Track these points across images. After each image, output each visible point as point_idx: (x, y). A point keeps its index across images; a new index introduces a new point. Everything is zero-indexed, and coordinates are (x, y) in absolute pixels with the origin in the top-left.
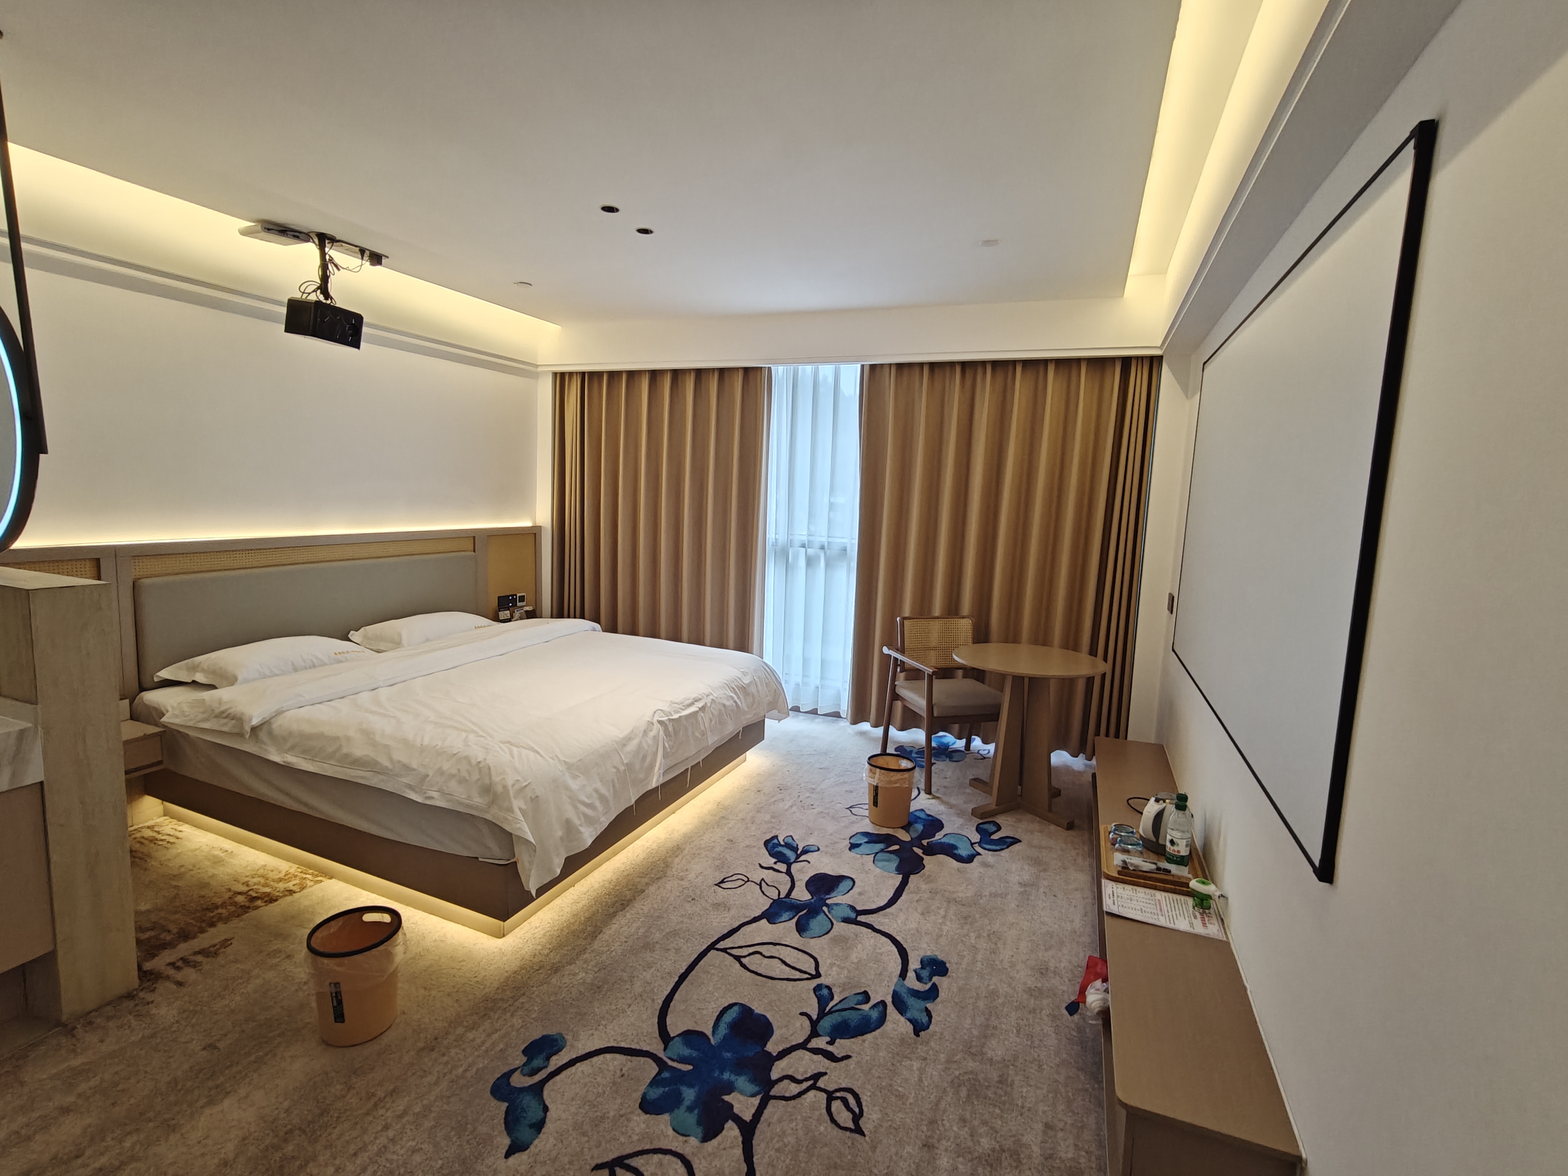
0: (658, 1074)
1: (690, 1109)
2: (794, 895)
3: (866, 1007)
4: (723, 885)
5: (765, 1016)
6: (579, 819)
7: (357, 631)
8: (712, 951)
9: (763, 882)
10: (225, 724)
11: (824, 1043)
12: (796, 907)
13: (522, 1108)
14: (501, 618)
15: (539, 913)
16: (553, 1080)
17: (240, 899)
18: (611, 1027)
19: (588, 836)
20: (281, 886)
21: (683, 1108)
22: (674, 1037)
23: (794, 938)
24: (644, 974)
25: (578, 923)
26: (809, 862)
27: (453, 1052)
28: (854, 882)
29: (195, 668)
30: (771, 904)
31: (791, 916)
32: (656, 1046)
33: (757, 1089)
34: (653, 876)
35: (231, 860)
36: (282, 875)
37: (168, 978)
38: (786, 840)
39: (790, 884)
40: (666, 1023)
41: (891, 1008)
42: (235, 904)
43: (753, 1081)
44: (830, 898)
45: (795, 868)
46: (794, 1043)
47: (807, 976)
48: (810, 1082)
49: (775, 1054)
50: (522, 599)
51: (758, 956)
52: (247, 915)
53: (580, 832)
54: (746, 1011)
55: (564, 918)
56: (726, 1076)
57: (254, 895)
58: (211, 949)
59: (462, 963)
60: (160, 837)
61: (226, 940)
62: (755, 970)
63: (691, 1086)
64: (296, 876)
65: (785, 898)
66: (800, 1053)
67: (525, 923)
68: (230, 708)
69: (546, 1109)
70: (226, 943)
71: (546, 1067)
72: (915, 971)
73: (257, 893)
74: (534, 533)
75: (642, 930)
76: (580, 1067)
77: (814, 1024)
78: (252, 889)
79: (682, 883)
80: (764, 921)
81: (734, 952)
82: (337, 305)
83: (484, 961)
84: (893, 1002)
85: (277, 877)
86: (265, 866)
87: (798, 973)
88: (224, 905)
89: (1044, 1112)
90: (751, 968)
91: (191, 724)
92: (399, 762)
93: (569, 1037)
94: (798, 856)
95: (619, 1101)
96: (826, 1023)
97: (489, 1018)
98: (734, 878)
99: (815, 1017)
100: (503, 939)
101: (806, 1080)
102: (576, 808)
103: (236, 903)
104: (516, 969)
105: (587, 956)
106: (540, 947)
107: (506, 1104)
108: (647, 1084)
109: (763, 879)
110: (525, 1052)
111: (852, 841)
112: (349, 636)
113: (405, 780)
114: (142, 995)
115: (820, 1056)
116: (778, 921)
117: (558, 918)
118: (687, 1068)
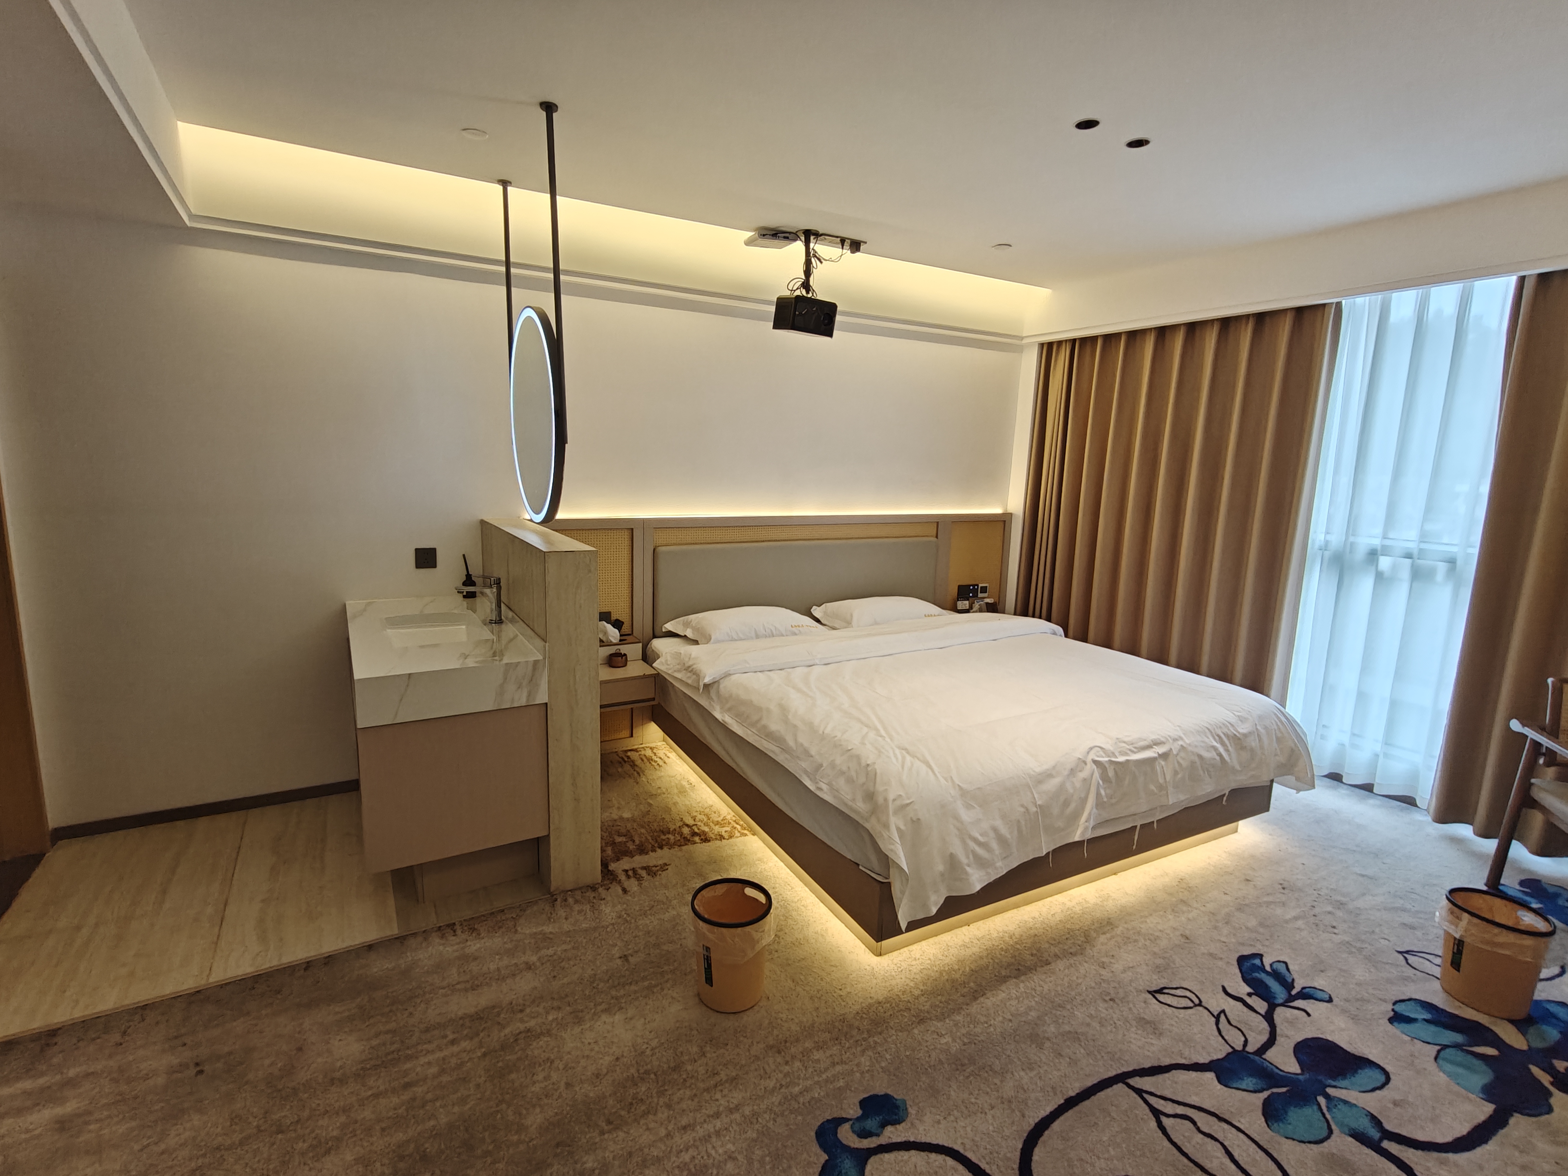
2: (1271, 1055)
4: (1161, 997)
6: (968, 858)
7: (818, 606)
8: (1120, 1085)
9: (1222, 1016)
10: (689, 677)
12: (1270, 1076)
13: (840, 1172)
14: (958, 608)
15: (924, 943)
16: (880, 1156)
17: (686, 831)
19: (977, 881)
20: (717, 829)
23: (1255, 1123)
25: (961, 971)
26: (1309, 1015)
27: (797, 1064)
28: (1388, 1079)
29: (687, 625)
30: (1229, 1054)
31: (1259, 1087)
34: (1066, 947)
35: (691, 793)
36: (720, 819)
37: (620, 882)
38: (1275, 966)
39: (1268, 1036)
40: (1032, 1154)
42: (681, 834)
44: (1335, 1087)
45: (1281, 1014)
50: (984, 590)
51: (1189, 1125)
52: (686, 847)
53: (966, 873)
58: (654, 868)
59: (834, 969)
60: (654, 758)
61: (666, 864)
62: (1179, 1143)
64: (729, 823)
65: (1254, 1053)
67: (905, 949)
68: (694, 664)
70: (664, 867)
73: (699, 829)
74: (1003, 521)
75: (1033, 1014)
76: (915, 1157)
78: (696, 825)
79: (1103, 972)
80: (1210, 1076)
81: (1152, 1100)
82: (818, 298)
83: (854, 975)
85: (717, 820)
86: (711, 807)
88: (674, 832)
90: (1172, 1137)
91: (670, 672)
92: (802, 745)
93: (912, 1111)
94: (1291, 998)
97: (840, 1044)
98: (1179, 992)
100: (879, 958)
102: (964, 842)
103: (683, 833)
104: (881, 999)
106: (912, 984)
107: (827, 1158)
109: (1223, 1011)
110: (863, 1103)
111: (1398, 1008)
112: (812, 611)
113: (804, 765)
114: (600, 890)
116: (1235, 1086)
117: (942, 958)
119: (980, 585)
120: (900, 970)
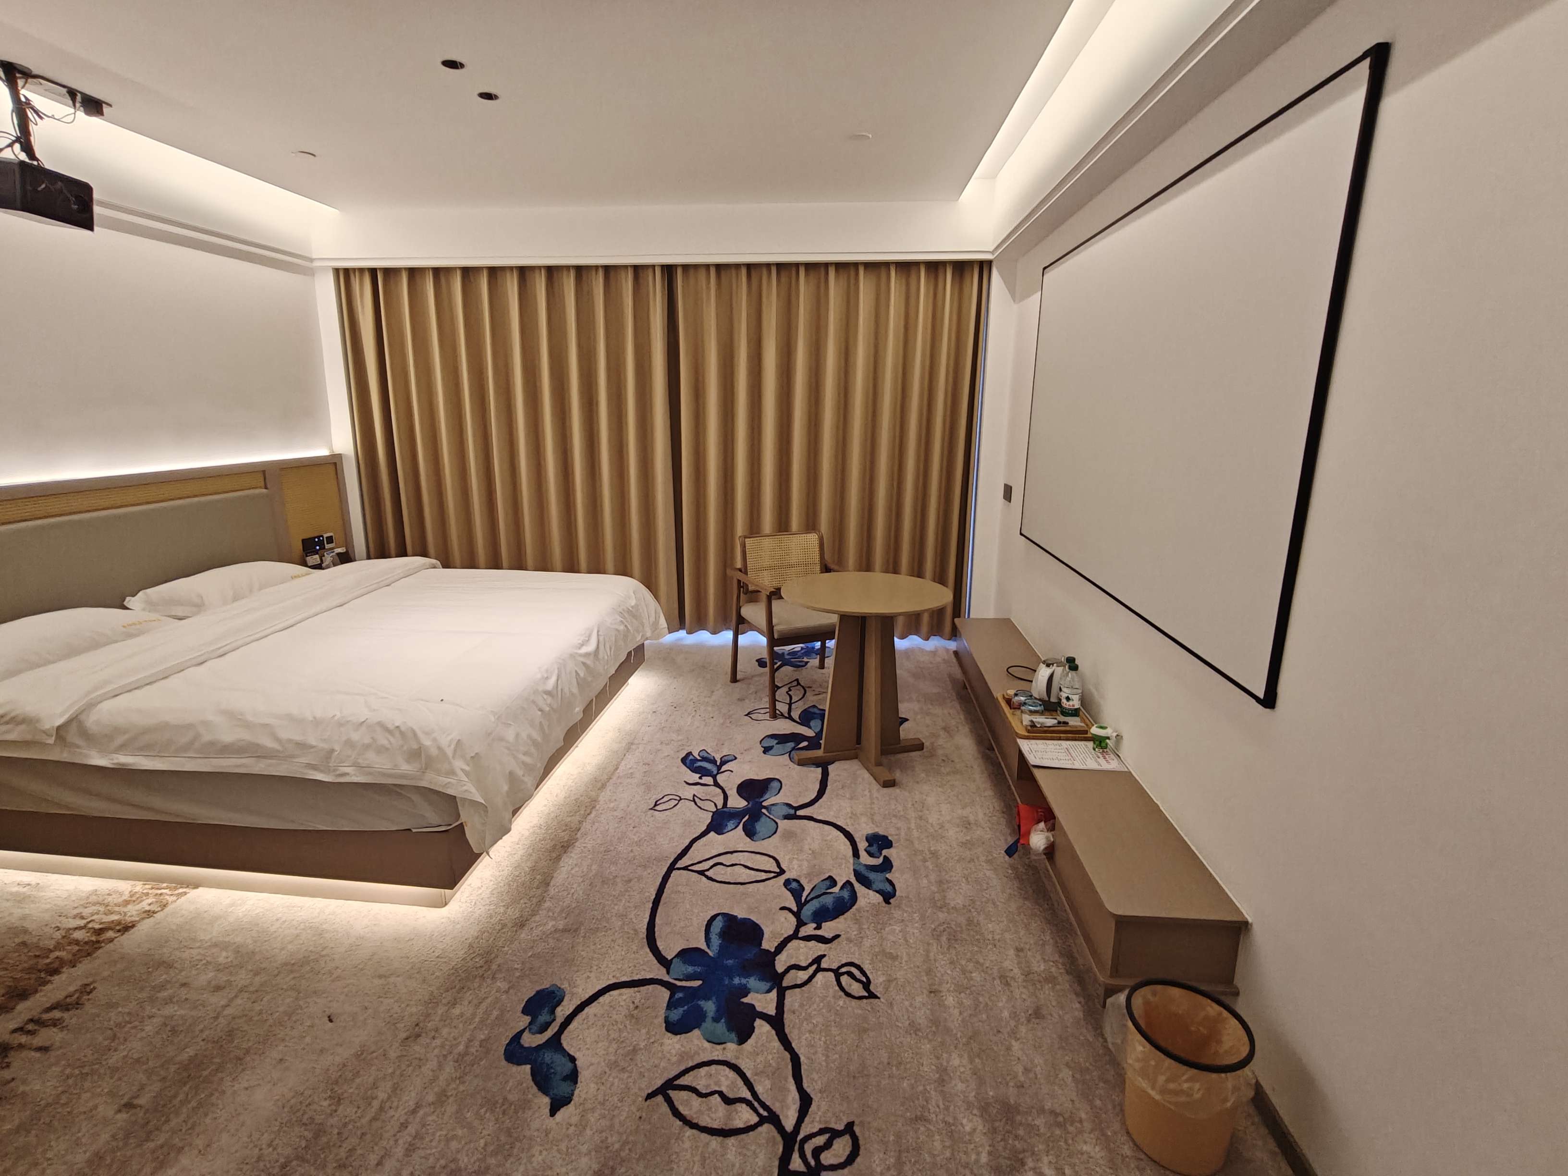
0: (672, 996)
1: (716, 1020)
2: (730, 804)
3: (836, 890)
4: (657, 808)
5: (749, 919)
7: (134, 596)
8: (674, 872)
9: (695, 798)
11: (812, 929)
12: (736, 815)
13: (548, 1065)
14: (312, 563)
16: (567, 1029)
17: (80, 935)
18: (605, 965)
19: (531, 786)
20: (132, 909)
21: (709, 1020)
22: (672, 959)
23: (747, 843)
24: (616, 907)
26: (732, 771)
28: (781, 782)
30: (712, 816)
31: (736, 824)
32: (659, 972)
33: (768, 985)
34: (582, 812)
38: (701, 754)
39: (722, 795)
40: (658, 948)
41: (857, 885)
42: (77, 942)
43: (761, 979)
44: (765, 801)
45: (720, 778)
46: (786, 936)
47: (773, 875)
48: (814, 967)
49: (773, 950)
50: (330, 540)
51: (720, 867)
52: (100, 951)
53: (524, 782)
54: (730, 919)
55: (506, 872)
56: (736, 981)
57: (97, 926)
58: (68, 1000)
61: (87, 985)
62: (723, 880)
63: (707, 998)
64: (147, 894)
65: (723, 807)
66: (795, 943)
67: (464, 885)
69: (573, 1059)
71: (554, 1020)
72: (866, 850)
73: (101, 924)
74: (333, 463)
75: (594, 867)
76: (590, 1009)
77: (797, 915)
78: (92, 921)
79: (615, 813)
80: (712, 834)
81: (695, 868)
84: (857, 880)
85: (121, 900)
86: (96, 890)
87: (763, 874)
88: (58, 946)
90: (718, 879)
93: (565, 986)
94: (719, 768)
95: (644, 1031)
96: (807, 911)
97: (469, 989)
98: (665, 799)
99: (795, 909)
100: (447, 907)
101: (810, 965)
102: (515, 757)
103: (77, 940)
105: (548, 904)
106: (492, 907)
107: (528, 1067)
108: (665, 1008)
109: (694, 795)
110: (525, 1011)
111: (764, 745)
112: (125, 603)
113: (304, 760)
115: (813, 942)
116: (726, 831)
118: (697, 983)
119: (325, 535)
120: (473, 904)
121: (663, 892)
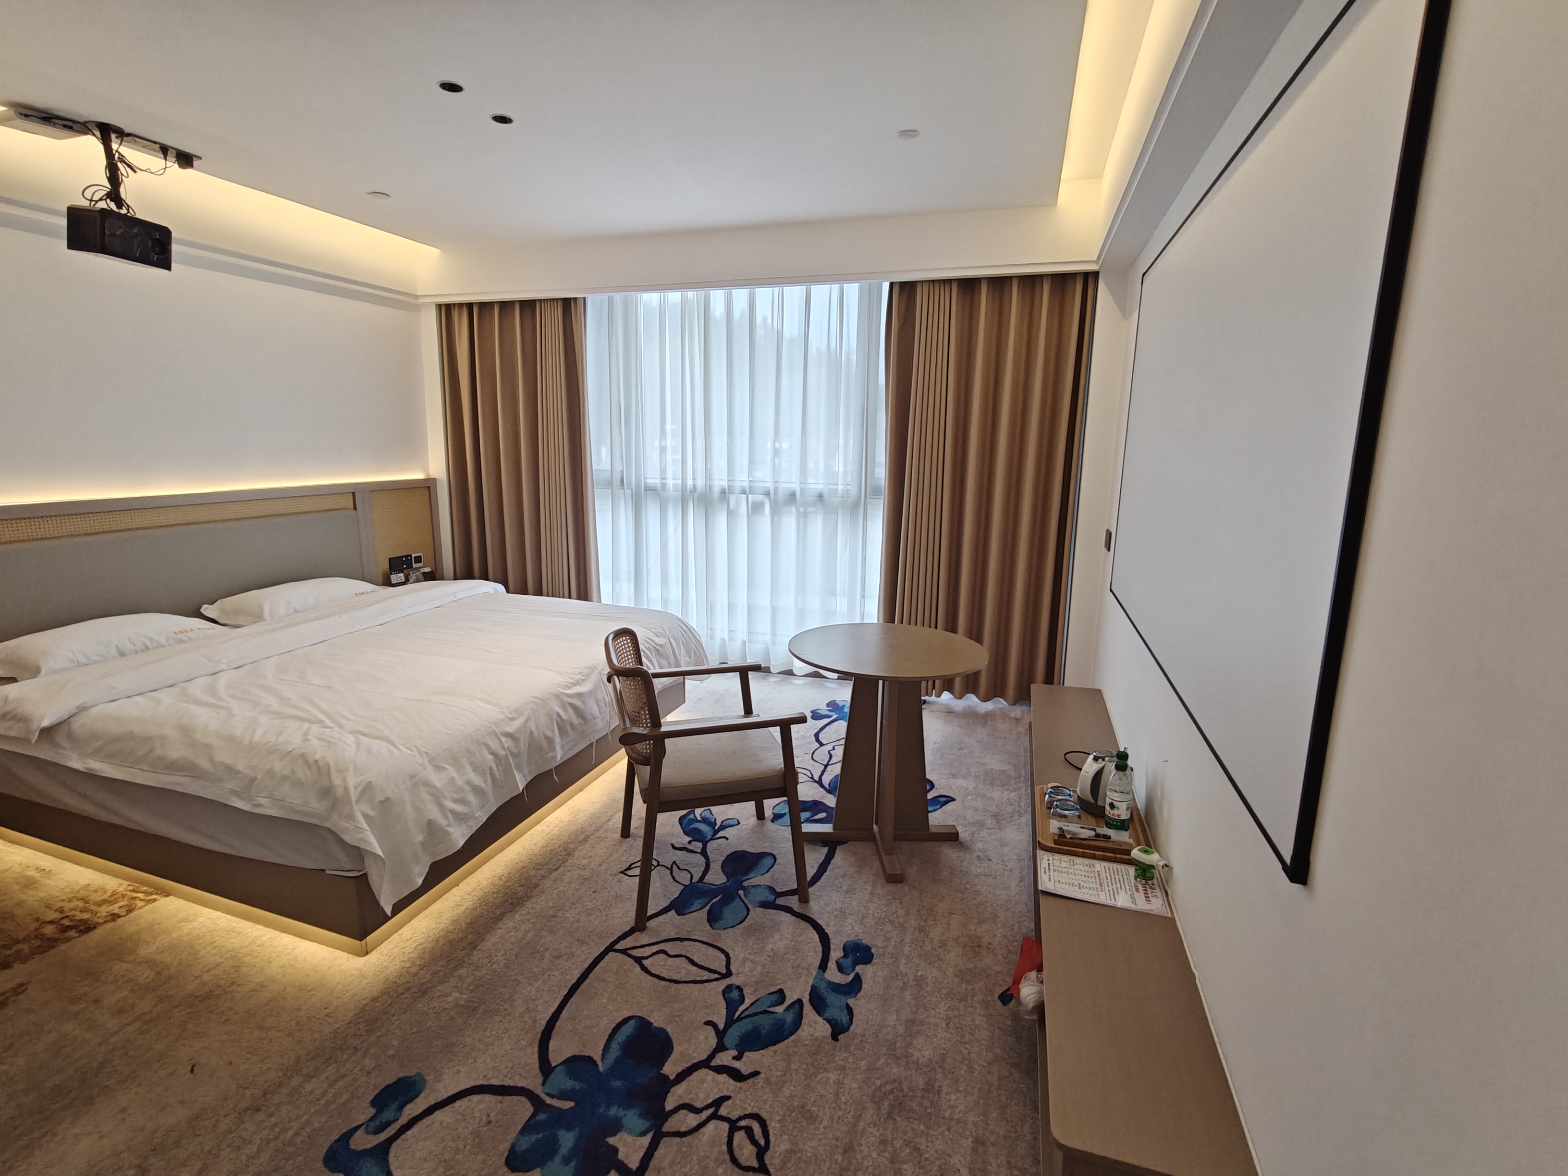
0: (532, 1116)
1: (566, 1161)
2: (708, 878)
3: (780, 1009)
4: (631, 873)
5: (664, 1030)
6: (446, 817)
7: (212, 604)
8: (610, 954)
9: (674, 866)
11: (730, 1058)
12: (709, 894)
14: (394, 581)
15: (414, 921)
16: (402, 1136)
17: (49, 930)
18: (482, 1060)
19: (459, 837)
20: (104, 909)
21: (558, 1159)
22: (556, 1067)
23: (704, 930)
24: (529, 988)
25: (457, 930)
26: (727, 839)
27: (285, 1109)
28: (775, 859)
30: (682, 891)
31: (703, 904)
32: (532, 1080)
33: (647, 1124)
34: (550, 866)
38: (703, 814)
39: (704, 866)
40: (548, 1048)
41: (808, 1009)
42: (42, 936)
43: (642, 1115)
44: (748, 879)
45: (710, 847)
46: (695, 1061)
47: (716, 976)
48: (710, 1111)
49: (672, 1077)
50: (418, 559)
51: (662, 956)
52: (54, 950)
53: (447, 833)
54: (643, 1024)
55: (442, 925)
56: (613, 1111)
57: (66, 922)
59: (313, 992)
61: (22, 985)
62: (657, 973)
63: (569, 1128)
64: (123, 896)
65: (697, 882)
66: (703, 1073)
67: (394, 936)
68: (15, 708)
70: (18, 990)
71: (398, 1119)
72: (837, 962)
73: (72, 920)
74: (427, 487)
77: (721, 1034)
78: (67, 917)
79: (582, 872)
80: (672, 913)
81: (635, 953)
82: (137, 216)
83: (340, 986)
84: (810, 1000)
85: (100, 898)
86: (89, 885)
87: (706, 973)
89: (975, 1124)
90: (652, 971)
92: (222, 763)
93: (429, 1079)
94: (719, 833)
95: (480, 1158)
96: (736, 1032)
97: (336, 1061)
99: (721, 1026)
100: (365, 957)
101: (707, 1107)
102: (441, 806)
104: (375, 994)
105: (462, 971)
106: (408, 965)
108: (518, 1132)
109: (675, 862)
110: (374, 1102)
111: (776, 811)
112: (202, 610)
113: (228, 785)
115: (725, 1075)
116: (688, 911)
117: (435, 926)
118: (569, 1104)
119: (413, 556)
120: (392, 957)
121: (587, 978)
